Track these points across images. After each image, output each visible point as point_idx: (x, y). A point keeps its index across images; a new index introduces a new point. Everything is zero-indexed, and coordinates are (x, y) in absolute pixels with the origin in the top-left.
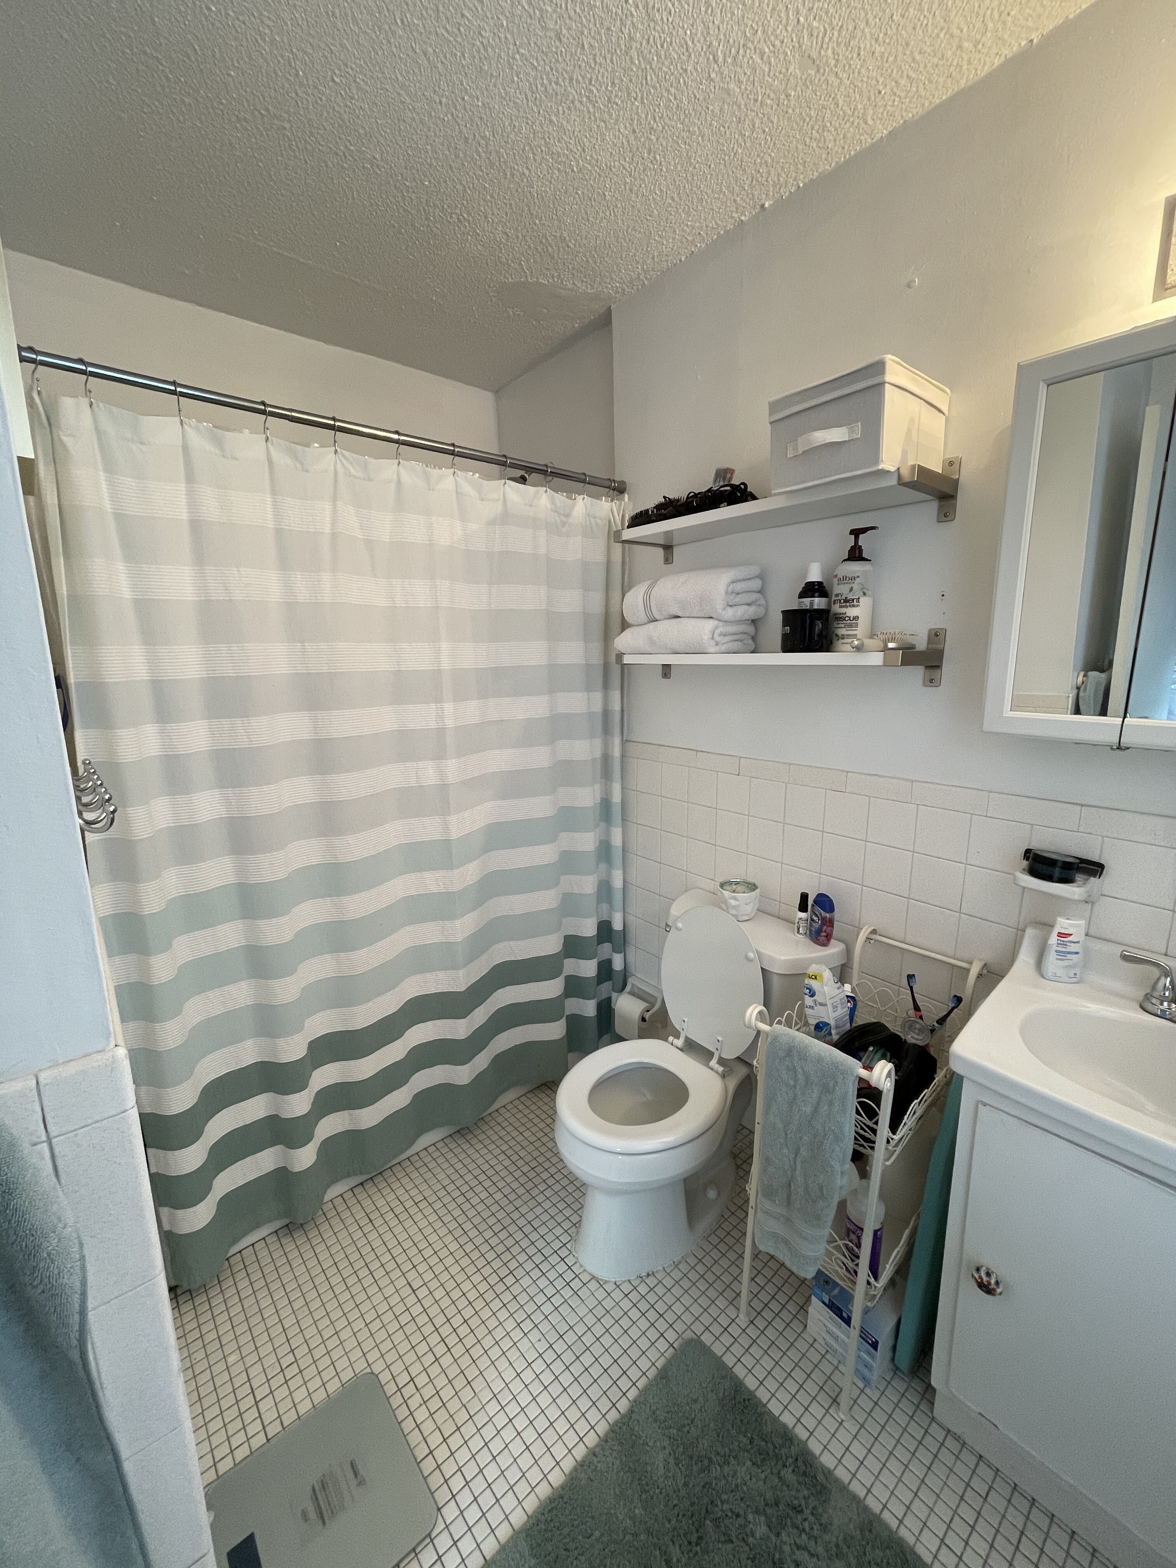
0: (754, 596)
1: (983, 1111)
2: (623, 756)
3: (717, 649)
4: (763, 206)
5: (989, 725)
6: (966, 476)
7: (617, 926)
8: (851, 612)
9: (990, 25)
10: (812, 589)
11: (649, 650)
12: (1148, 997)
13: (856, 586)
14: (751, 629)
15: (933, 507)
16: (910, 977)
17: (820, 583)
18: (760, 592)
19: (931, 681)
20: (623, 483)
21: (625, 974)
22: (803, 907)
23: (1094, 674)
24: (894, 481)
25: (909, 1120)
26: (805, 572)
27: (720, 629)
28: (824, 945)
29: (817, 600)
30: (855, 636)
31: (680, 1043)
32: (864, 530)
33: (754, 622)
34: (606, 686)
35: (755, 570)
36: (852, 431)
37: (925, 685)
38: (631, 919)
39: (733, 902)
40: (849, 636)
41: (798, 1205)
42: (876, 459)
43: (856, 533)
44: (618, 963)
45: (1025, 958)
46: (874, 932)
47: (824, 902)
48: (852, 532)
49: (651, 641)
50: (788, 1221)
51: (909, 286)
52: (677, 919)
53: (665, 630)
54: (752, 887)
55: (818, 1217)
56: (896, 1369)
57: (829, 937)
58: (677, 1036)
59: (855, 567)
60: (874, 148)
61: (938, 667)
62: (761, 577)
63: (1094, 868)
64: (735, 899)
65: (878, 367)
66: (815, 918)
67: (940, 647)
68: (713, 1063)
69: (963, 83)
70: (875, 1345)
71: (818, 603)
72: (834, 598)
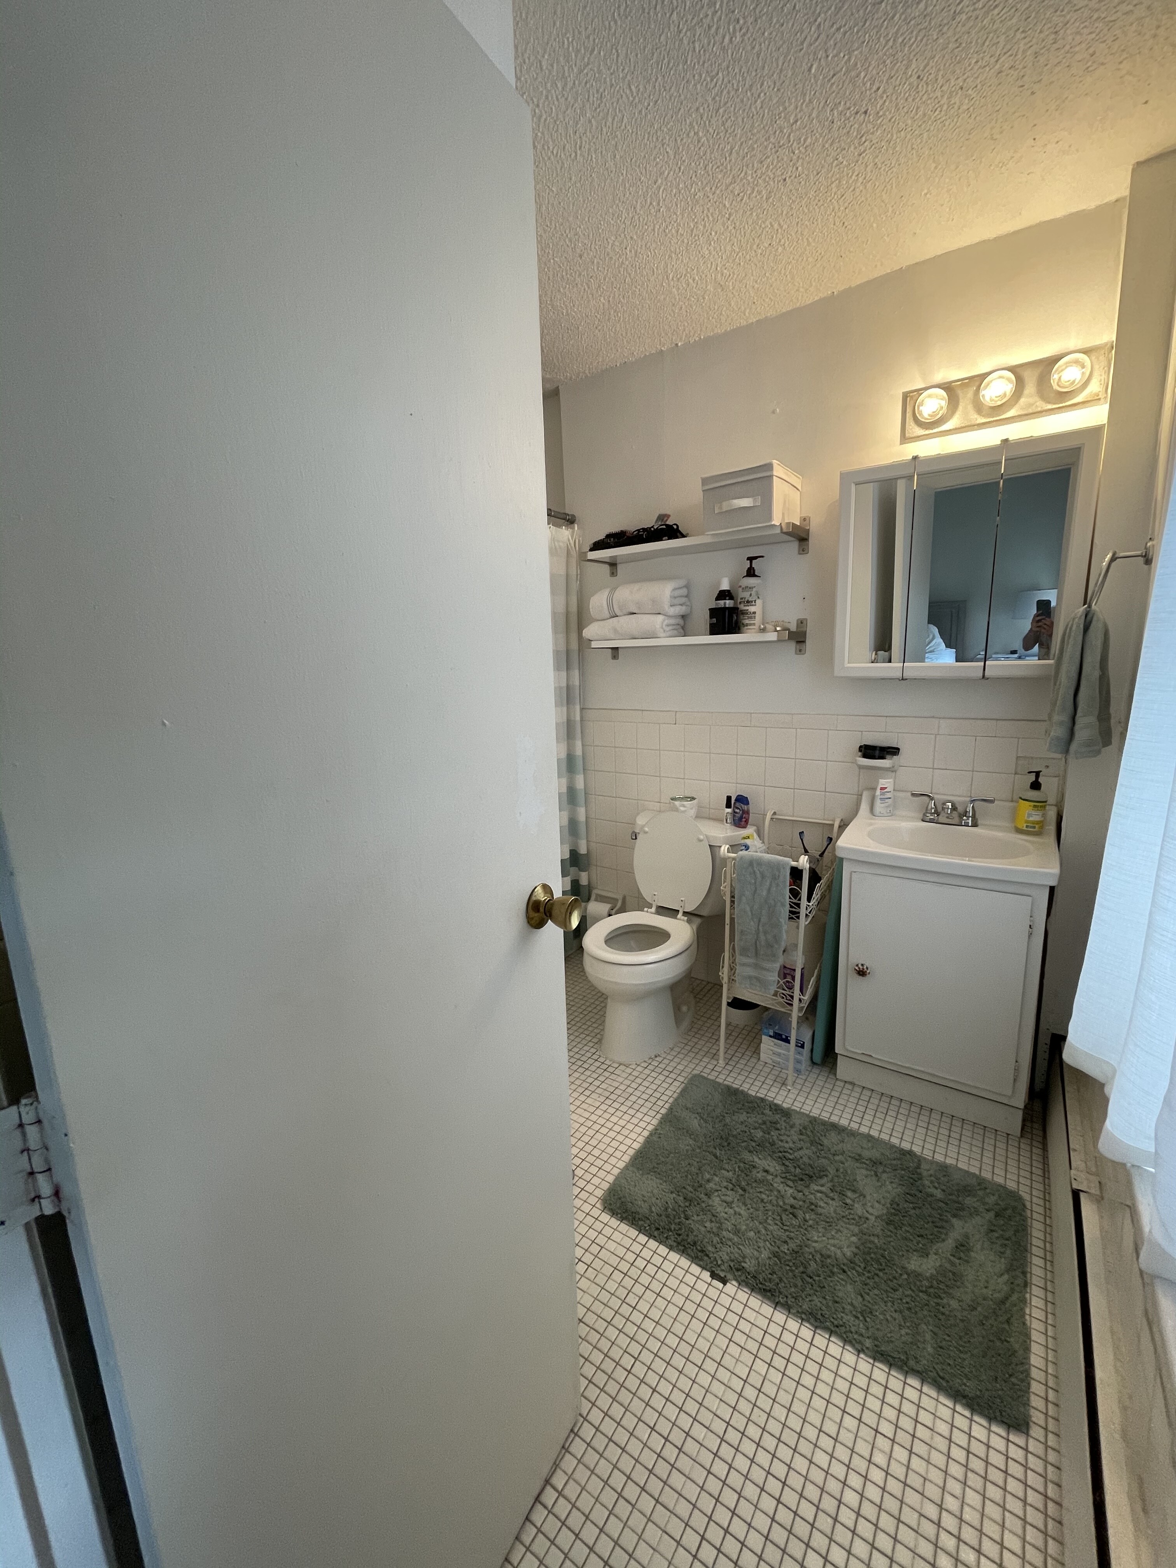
0: (684, 600)
1: (854, 876)
2: (582, 719)
3: (664, 635)
4: (677, 345)
5: (837, 672)
6: (814, 528)
7: (583, 850)
8: (752, 609)
9: (814, 284)
10: (723, 595)
11: (613, 636)
12: (924, 815)
13: (753, 593)
14: (681, 622)
15: (795, 545)
16: (801, 833)
17: (729, 591)
18: (686, 596)
19: (800, 651)
20: (573, 516)
21: (590, 888)
22: (728, 805)
23: (881, 653)
24: (778, 531)
25: (816, 896)
26: (719, 584)
27: (666, 622)
28: (745, 827)
29: (727, 602)
30: (754, 624)
31: (653, 910)
32: (756, 558)
33: (683, 617)
34: (568, 668)
35: (682, 582)
36: (755, 501)
37: (796, 653)
38: (593, 845)
39: (682, 809)
40: (751, 624)
41: (762, 953)
42: (770, 518)
43: (751, 559)
44: (584, 881)
45: (864, 807)
46: (775, 813)
47: (742, 800)
48: (748, 559)
49: (615, 631)
50: (756, 966)
51: (774, 412)
52: (643, 826)
53: (625, 623)
54: (693, 799)
55: (774, 956)
56: (813, 1063)
57: (747, 822)
58: (650, 906)
59: (751, 581)
60: (749, 326)
61: (804, 642)
62: (687, 586)
63: (893, 751)
64: (684, 806)
65: (769, 467)
66: (737, 811)
67: (804, 629)
68: (680, 915)
69: (798, 305)
70: (802, 1046)
71: (729, 603)
72: (739, 600)
